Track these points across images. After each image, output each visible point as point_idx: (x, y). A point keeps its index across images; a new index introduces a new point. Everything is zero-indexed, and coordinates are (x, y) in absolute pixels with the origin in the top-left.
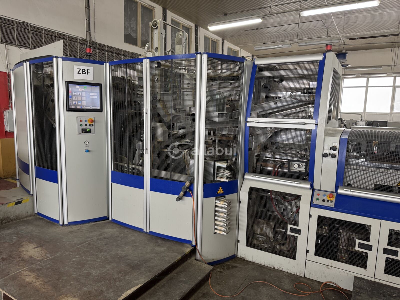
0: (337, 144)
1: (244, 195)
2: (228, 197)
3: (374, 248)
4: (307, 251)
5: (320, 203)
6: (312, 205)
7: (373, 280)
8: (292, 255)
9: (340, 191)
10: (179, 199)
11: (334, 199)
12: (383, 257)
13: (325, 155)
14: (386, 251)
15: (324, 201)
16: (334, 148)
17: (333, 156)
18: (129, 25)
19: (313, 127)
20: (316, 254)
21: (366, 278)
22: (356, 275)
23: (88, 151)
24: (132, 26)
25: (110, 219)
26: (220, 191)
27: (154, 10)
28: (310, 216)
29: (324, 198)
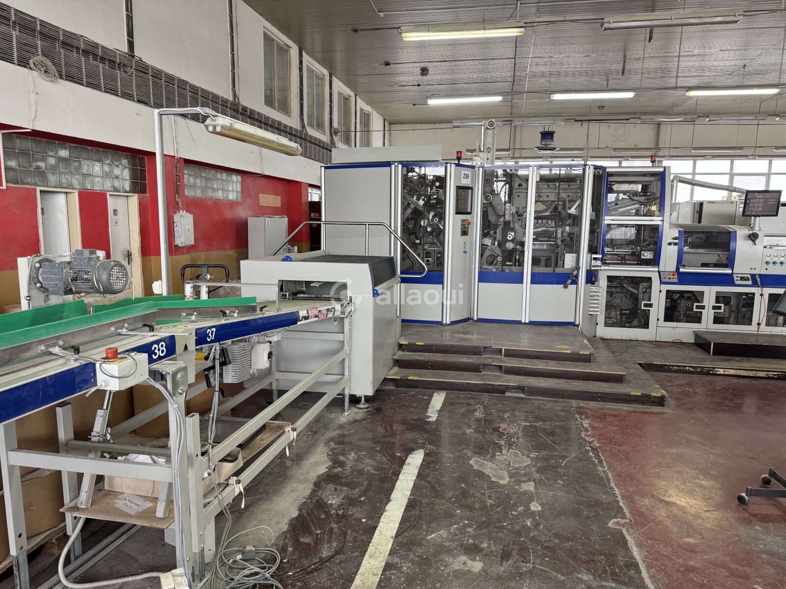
0: (677, 235)
3: (706, 308)
4: (658, 320)
5: (667, 280)
6: (662, 283)
7: (706, 330)
8: (646, 325)
9: (682, 270)
11: (676, 276)
12: (712, 313)
13: (670, 244)
14: (714, 308)
15: (669, 278)
16: (675, 238)
17: (675, 244)
19: (660, 223)
20: (665, 321)
21: (701, 330)
22: (694, 330)
23: (465, 252)
25: (475, 319)
26: (593, 278)
27: (290, 51)
28: (660, 291)
29: (669, 276)
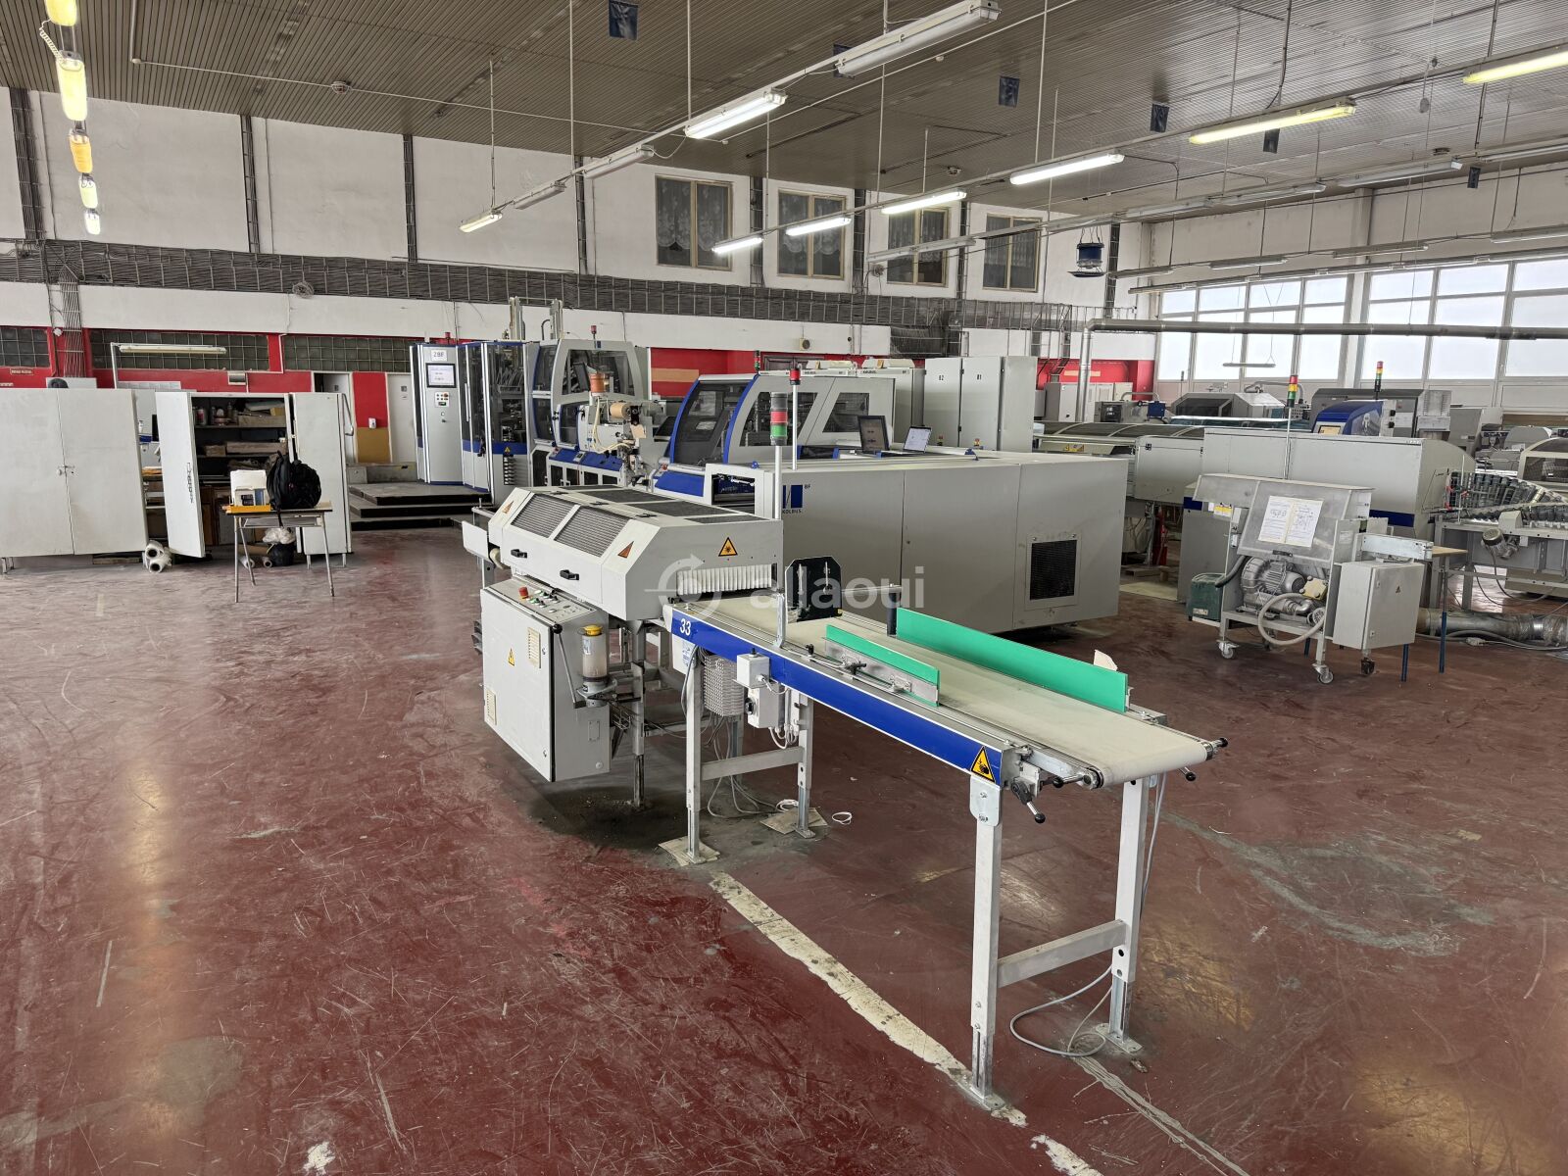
1: (530, 457)
2: (515, 456)
10: (480, 455)
18: (672, 228)
23: (444, 421)
24: (681, 228)
26: (507, 450)
27: (731, 186)
